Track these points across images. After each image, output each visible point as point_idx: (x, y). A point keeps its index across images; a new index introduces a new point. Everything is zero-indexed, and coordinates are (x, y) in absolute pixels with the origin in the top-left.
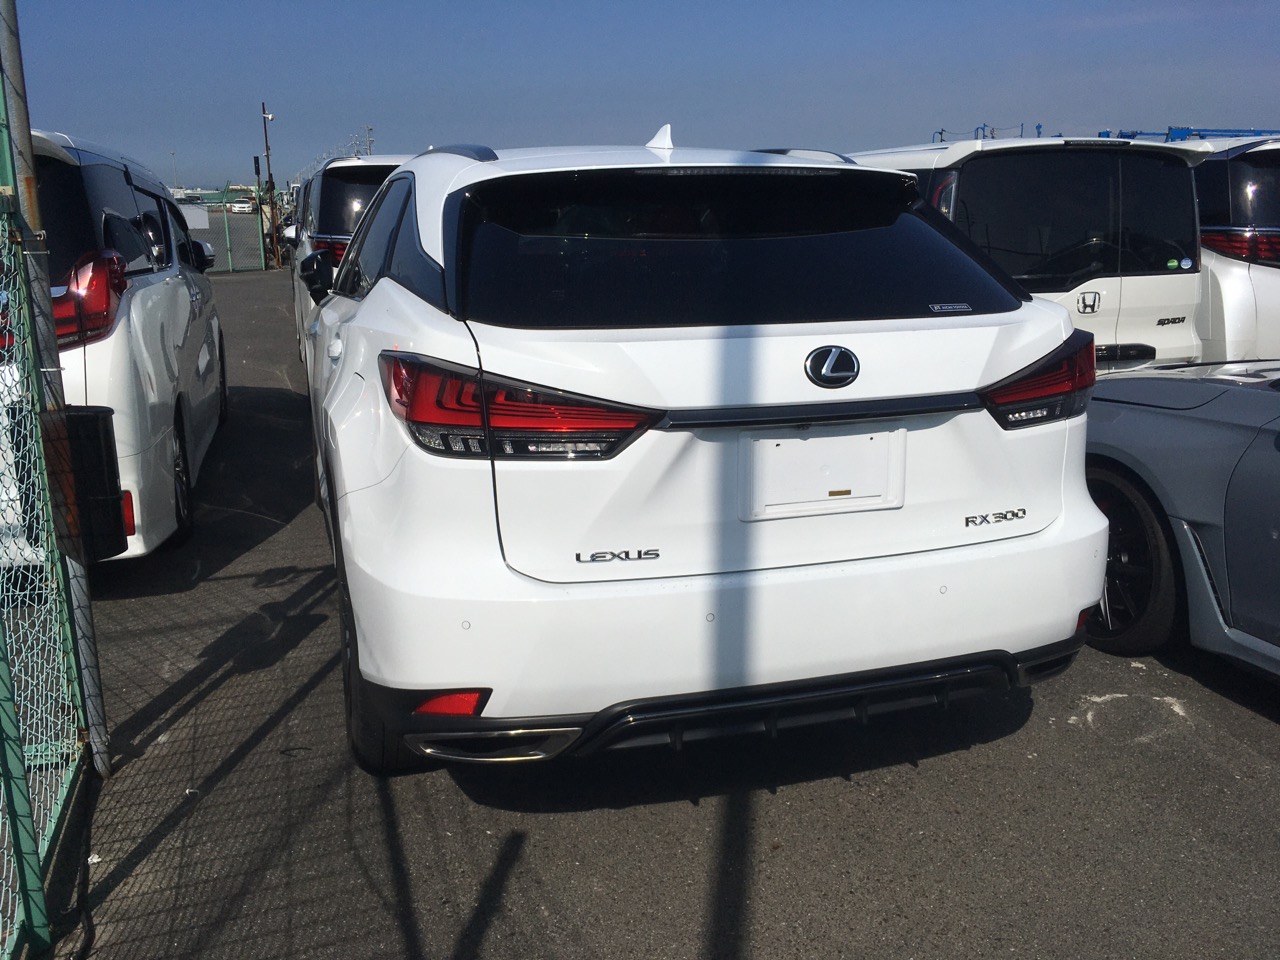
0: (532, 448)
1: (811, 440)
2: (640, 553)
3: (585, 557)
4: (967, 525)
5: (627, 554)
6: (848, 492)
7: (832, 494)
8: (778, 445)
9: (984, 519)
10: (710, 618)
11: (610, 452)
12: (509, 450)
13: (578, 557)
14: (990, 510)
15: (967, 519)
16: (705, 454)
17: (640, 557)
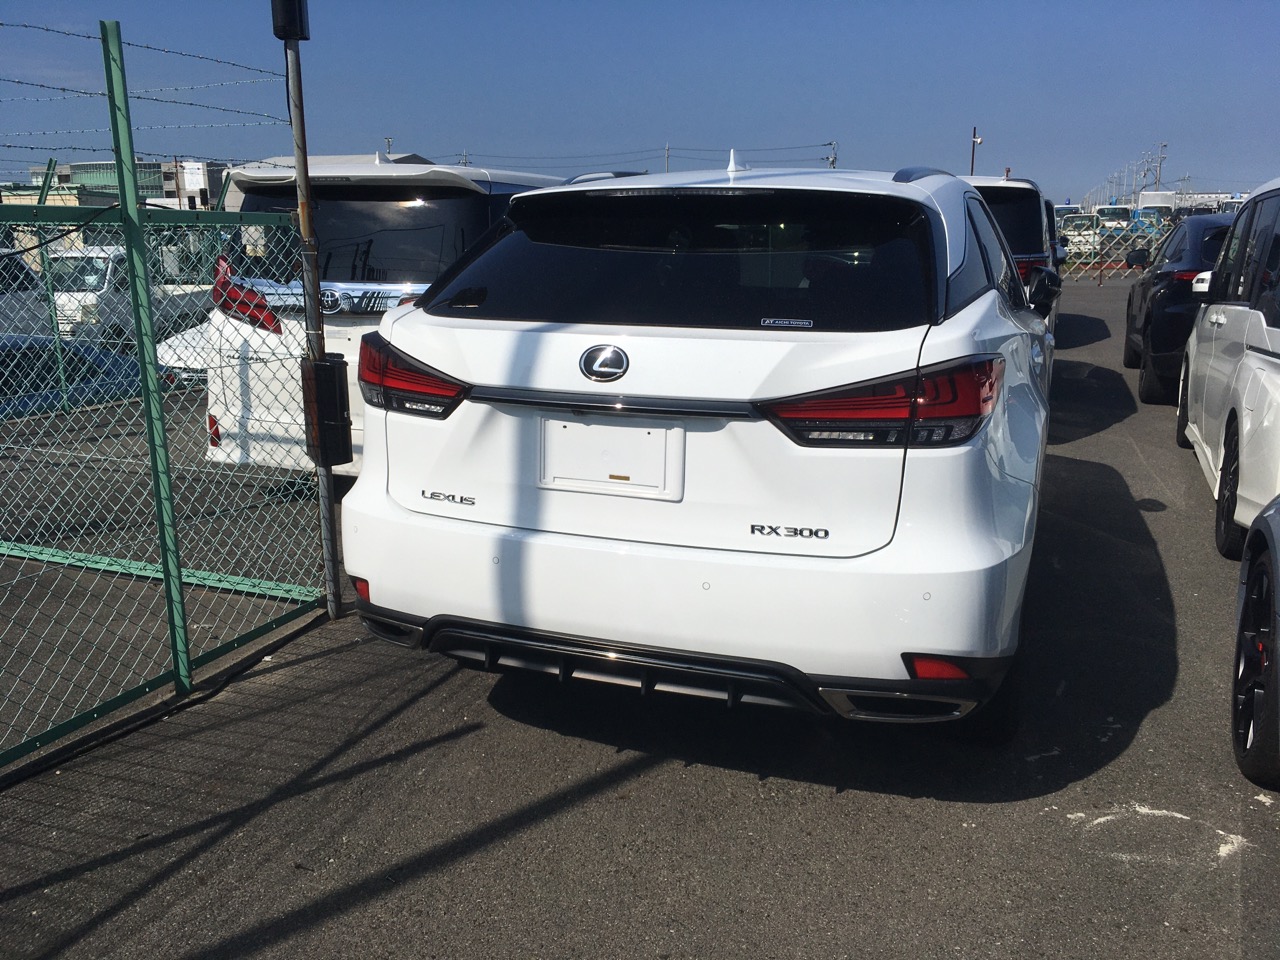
0: (408, 405)
1: (593, 427)
2: (462, 498)
3: (428, 494)
4: (753, 532)
5: (453, 497)
6: (627, 478)
7: (612, 477)
8: (565, 427)
9: (774, 530)
10: (496, 560)
11: (444, 415)
12: (395, 405)
13: (423, 492)
14: (784, 522)
15: (753, 527)
16: (506, 425)
17: (461, 501)
